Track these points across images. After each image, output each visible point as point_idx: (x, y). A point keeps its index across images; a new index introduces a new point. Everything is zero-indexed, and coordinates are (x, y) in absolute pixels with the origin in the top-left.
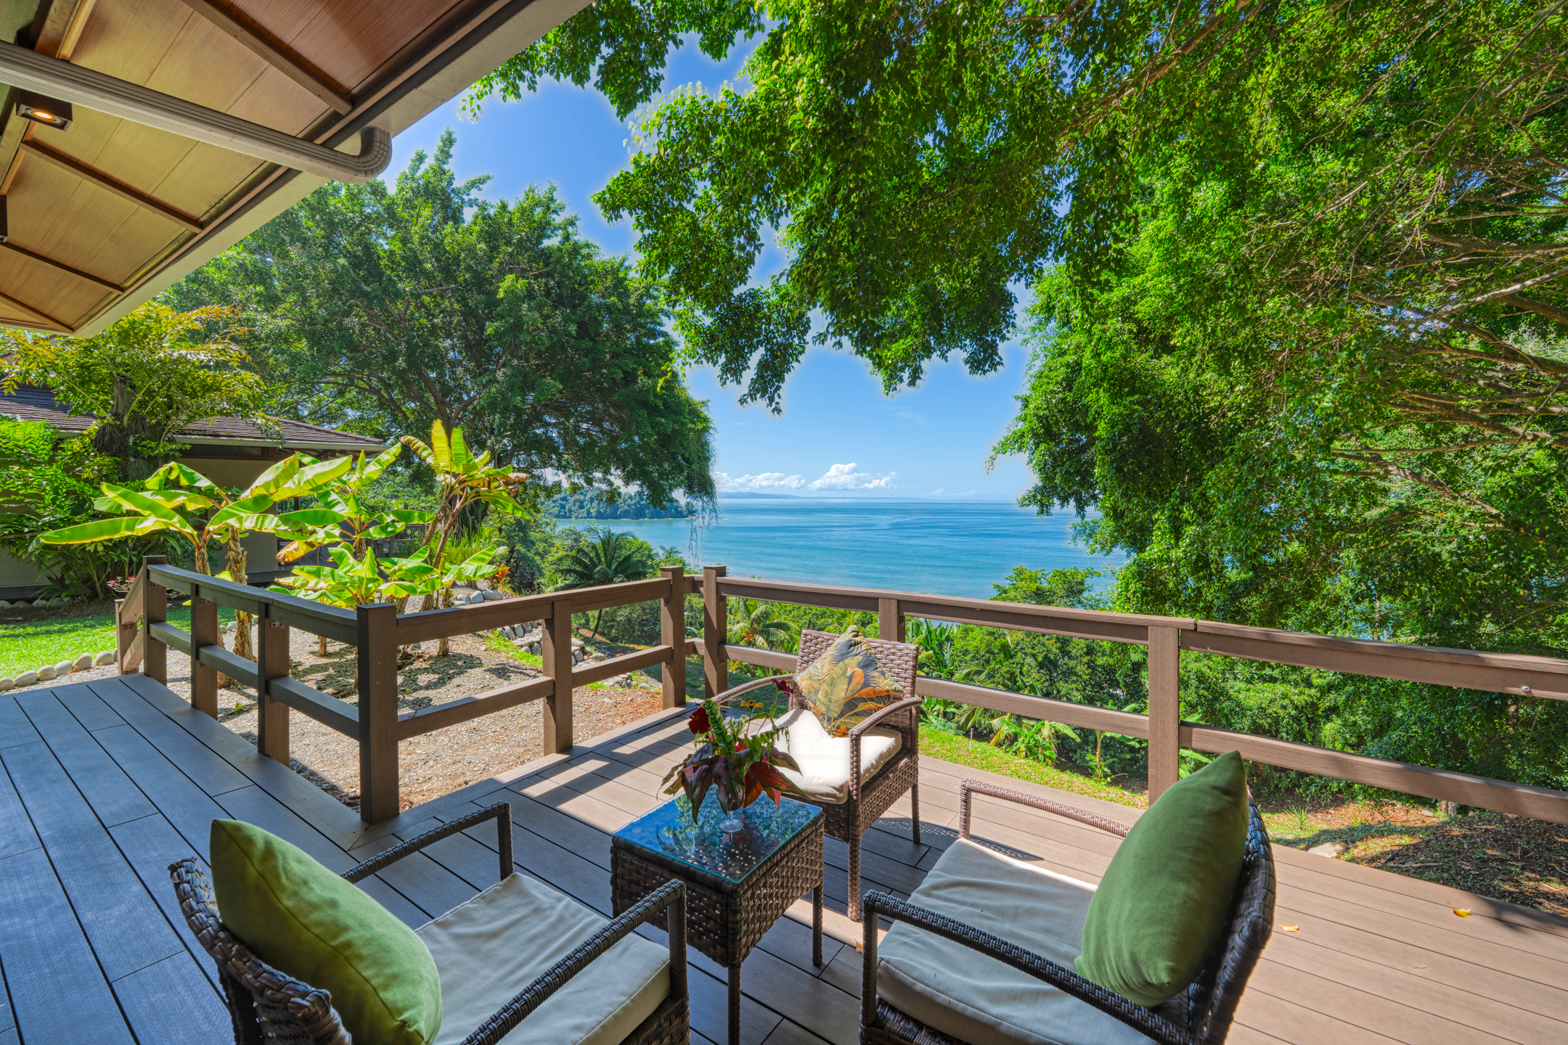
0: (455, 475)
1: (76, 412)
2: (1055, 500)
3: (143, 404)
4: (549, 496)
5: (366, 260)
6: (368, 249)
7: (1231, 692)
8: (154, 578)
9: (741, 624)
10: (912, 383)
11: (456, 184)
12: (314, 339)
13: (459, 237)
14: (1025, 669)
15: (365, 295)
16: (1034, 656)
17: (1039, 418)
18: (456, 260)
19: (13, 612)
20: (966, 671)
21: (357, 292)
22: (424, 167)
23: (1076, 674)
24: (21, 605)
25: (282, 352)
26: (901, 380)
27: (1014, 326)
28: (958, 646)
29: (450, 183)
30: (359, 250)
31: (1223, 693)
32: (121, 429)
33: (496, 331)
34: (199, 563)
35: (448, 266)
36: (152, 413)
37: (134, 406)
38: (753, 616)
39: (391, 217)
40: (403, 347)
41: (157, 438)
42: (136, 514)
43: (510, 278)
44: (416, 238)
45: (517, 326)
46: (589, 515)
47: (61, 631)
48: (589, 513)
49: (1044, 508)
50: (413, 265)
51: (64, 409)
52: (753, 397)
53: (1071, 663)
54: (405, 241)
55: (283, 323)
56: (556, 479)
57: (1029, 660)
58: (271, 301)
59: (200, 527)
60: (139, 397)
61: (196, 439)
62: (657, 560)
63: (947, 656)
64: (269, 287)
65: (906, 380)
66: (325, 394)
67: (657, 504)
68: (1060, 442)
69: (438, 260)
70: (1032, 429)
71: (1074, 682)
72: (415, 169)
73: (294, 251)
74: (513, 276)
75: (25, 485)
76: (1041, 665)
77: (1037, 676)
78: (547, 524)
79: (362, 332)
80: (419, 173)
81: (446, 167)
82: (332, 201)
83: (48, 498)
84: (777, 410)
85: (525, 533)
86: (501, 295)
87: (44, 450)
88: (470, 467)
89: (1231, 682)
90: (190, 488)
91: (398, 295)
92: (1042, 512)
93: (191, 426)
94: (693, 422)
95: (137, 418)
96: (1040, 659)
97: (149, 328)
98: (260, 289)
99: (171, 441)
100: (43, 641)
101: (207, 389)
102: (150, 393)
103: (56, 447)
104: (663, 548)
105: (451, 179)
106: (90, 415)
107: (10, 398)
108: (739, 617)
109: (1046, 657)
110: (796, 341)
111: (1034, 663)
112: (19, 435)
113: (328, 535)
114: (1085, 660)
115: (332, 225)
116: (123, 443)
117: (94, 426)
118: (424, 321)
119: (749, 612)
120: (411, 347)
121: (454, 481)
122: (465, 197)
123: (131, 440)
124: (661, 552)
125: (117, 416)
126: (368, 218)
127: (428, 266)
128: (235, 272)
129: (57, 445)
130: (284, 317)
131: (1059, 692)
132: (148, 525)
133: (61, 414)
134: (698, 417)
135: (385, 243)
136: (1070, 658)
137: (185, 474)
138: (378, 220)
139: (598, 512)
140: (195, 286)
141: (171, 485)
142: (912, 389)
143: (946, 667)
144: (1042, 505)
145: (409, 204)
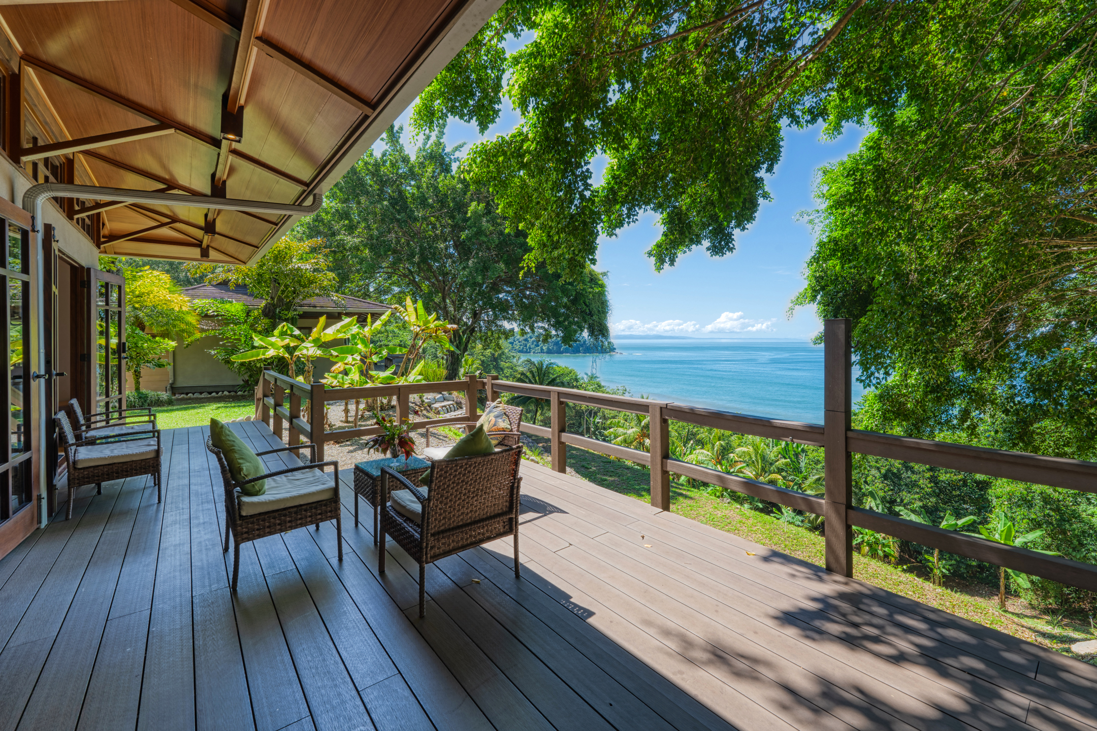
0: (419, 326)
1: (256, 297)
3: (283, 292)
4: (506, 338)
5: (399, 201)
6: (401, 193)
7: (1084, 515)
8: (266, 377)
9: (634, 430)
11: (447, 150)
12: (372, 248)
13: (447, 182)
14: (869, 479)
15: (398, 220)
16: (878, 469)
18: (446, 195)
19: (229, 397)
20: (817, 477)
21: (394, 220)
22: (430, 142)
23: (919, 487)
24: (233, 394)
25: (356, 257)
28: (811, 456)
29: (444, 150)
30: (396, 195)
31: (1076, 516)
32: (273, 305)
33: (467, 237)
34: (290, 372)
35: (442, 200)
36: (287, 297)
37: (279, 292)
38: (643, 424)
39: (412, 174)
40: (417, 250)
41: (288, 309)
42: (266, 348)
43: (474, 204)
44: (424, 185)
45: (480, 232)
46: (542, 351)
47: (244, 406)
48: (542, 349)
50: (422, 201)
51: (251, 295)
53: (914, 477)
54: (418, 187)
55: (357, 240)
56: (511, 327)
57: (874, 472)
58: (351, 229)
59: (291, 354)
60: (282, 287)
61: (306, 309)
62: (582, 382)
63: (803, 464)
64: (351, 220)
66: (380, 278)
67: (569, 343)
69: (437, 196)
71: (918, 493)
72: (425, 144)
73: (363, 199)
74: (475, 203)
75: (235, 334)
76: (885, 477)
77: (881, 486)
78: (514, 357)
79: (398, 242)
80: (428, 146)
81: (442, 141)
82: (382, 169)
83: (243, 340)
85: (497, 363)
86: (469, 215)
87: (243, 316)
88: (426, 322)
89: (1083, 506)
90: (291, 336)
91: (416, 219)
93: (305, 302)
94: (591, 288)
95: (280, 299)
96: (883, 471)
97: (286, 253)
98: (347, 222)
99: (295, 310)
100: (236, 409)
101: (311, 282)
102: (286, 286)
103: (248, 315)
104: (586, 374)
105: (445, 146)
106: (262, 298)
107: (233, 291)
108: (633, 424)
109: (889, 470)
111: (878, 475)
112: (233, 310)
113: (354, 359)
114: (928, 475)
115: (383, 182)
116: (274, 312)
117: (263, 304)
118: (430, 233)
119: (640, 421)
120: (422, 249)
121: (418, 329)
122: (452, 157)
123: (278, 310)
124: (585, 377)
125: (272, 298)
126: (400, 176)
127: (430, 201)
128: (333, 215)
129: (248, 314)
130: (358, 236)
131: (902, 501)
132: (271, 353)
133: (252, 298)
134: (597, 284)
135: (410, 189)
136: (913, 472)
137: (289, 328)
138: (404, 177)
139: (548, 349)
140: (317, 223)
141: (283, 334)
143: (801, 472)
145: (422, 165)
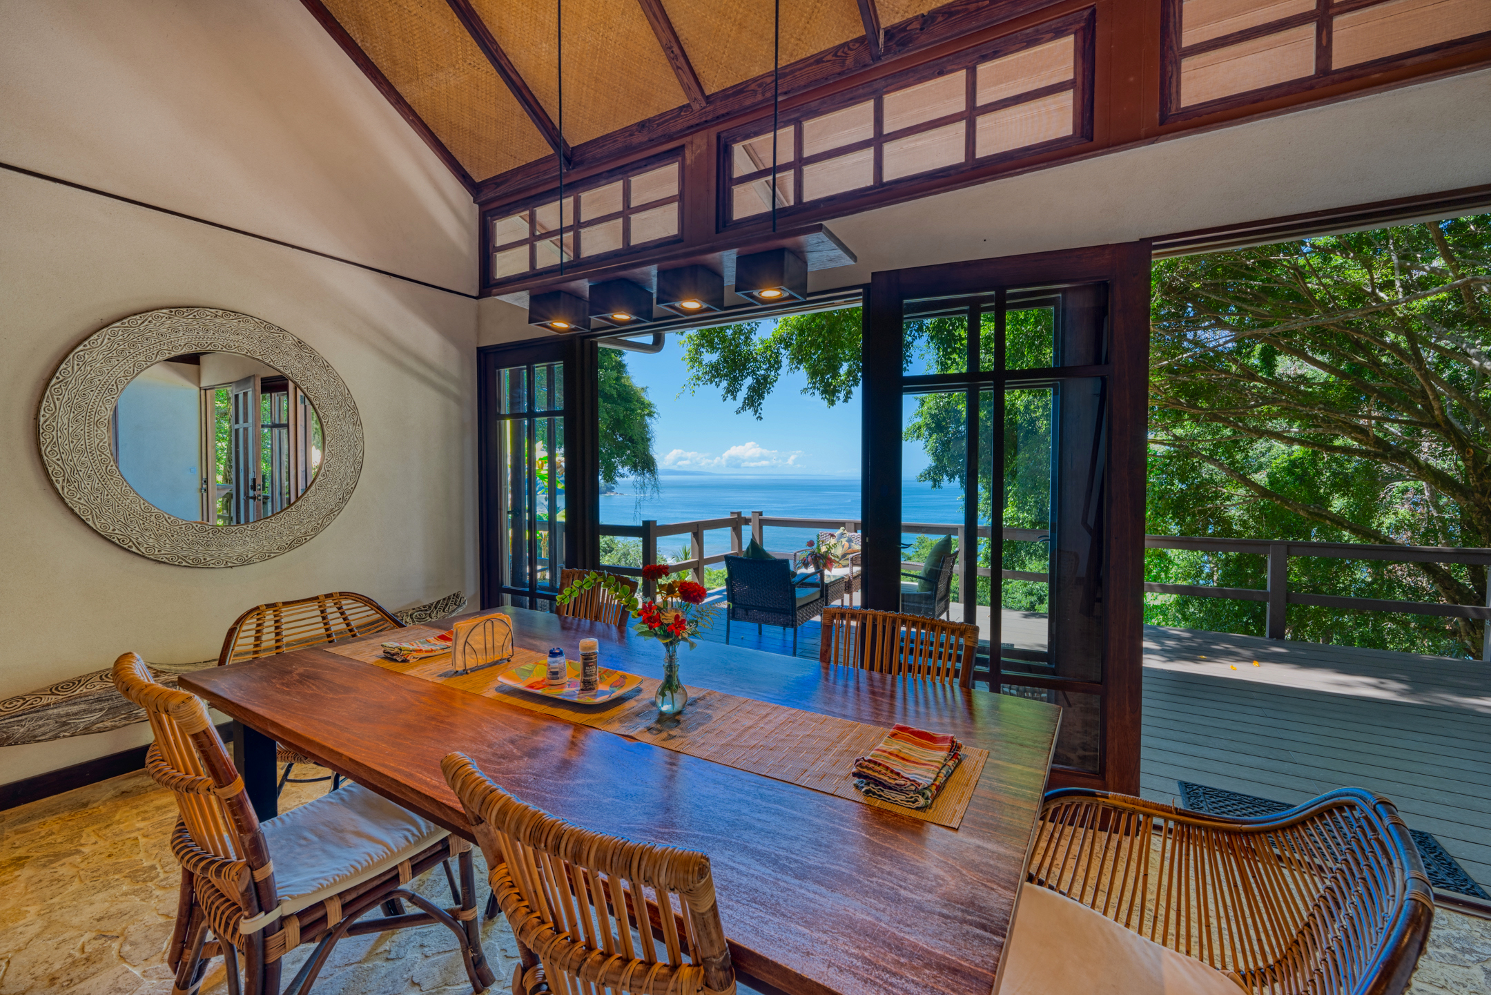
2: (945, 477)
10: (846, 401)
17: (932, 416)
26: (838, 398)
27: (911, 362)
49: (936, 483)
52: (743, 408)
65: (842, 399)
68: (948, 433)
70: (927, 424)
84: (760, 418)
92: (934, 486)
110: (773, 373)
142: (845, 404)
144: (935, 480)
